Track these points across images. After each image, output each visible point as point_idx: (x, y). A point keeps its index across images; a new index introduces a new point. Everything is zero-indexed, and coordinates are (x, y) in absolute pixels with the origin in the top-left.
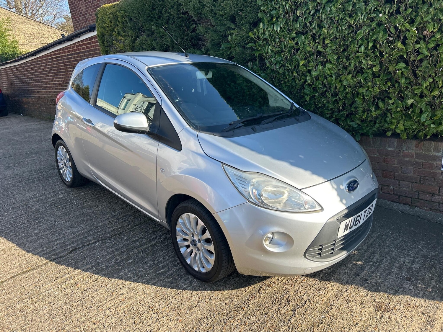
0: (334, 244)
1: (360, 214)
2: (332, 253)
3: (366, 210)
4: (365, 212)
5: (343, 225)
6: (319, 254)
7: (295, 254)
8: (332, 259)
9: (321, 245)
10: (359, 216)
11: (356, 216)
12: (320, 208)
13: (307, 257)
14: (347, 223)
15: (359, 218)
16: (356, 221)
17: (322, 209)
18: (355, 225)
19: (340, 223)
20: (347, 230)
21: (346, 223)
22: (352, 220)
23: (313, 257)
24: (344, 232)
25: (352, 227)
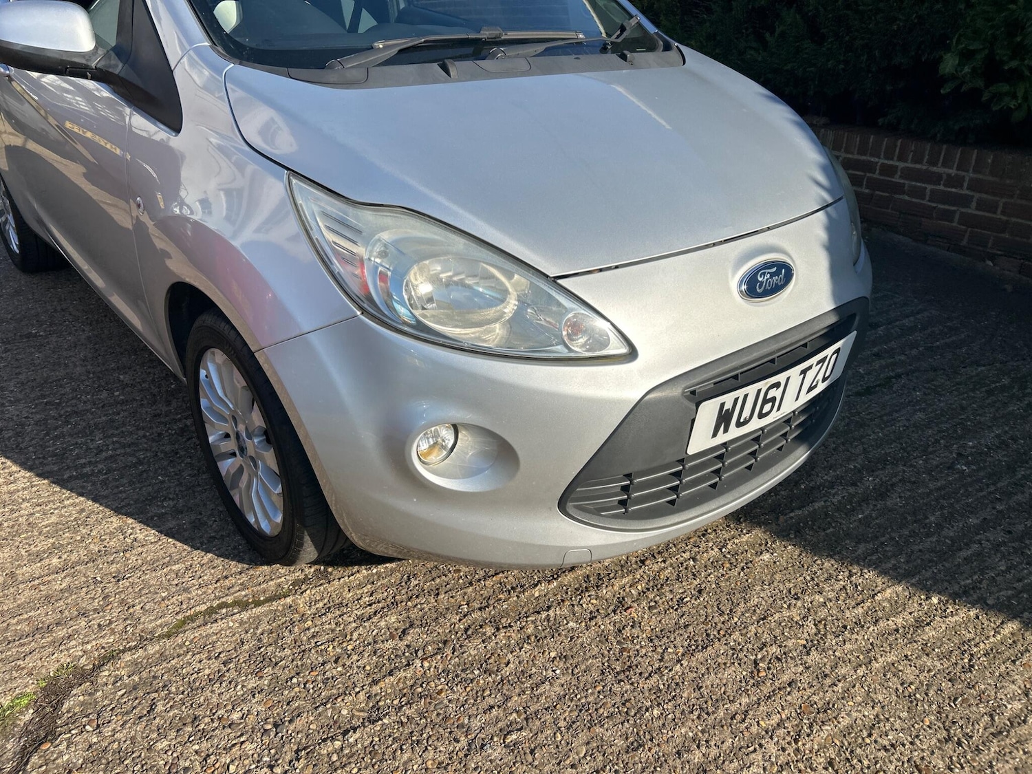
0: (677, 475)
1: (781, 378)
2: (672, 502)
3: (810, 368)
4: (804, 372)
5: (708, 412)
6: (623, 503)
7: (526, 502)
8: (669, 523)
9: (628, 476)
10: (777, 385)
11: (763, 385)
12: (624, 350)
13: (571, 511)
14: (726, 408)
15: (774, 393)
16: (765, 401)
17: (632, 354)
18: (761, 416)
19: (698, 405)
20: (726, 431)
21: (723, 405)
22: (746, 396)
23: (597, 511)
24: (715, 435)
25: (746, 422)
